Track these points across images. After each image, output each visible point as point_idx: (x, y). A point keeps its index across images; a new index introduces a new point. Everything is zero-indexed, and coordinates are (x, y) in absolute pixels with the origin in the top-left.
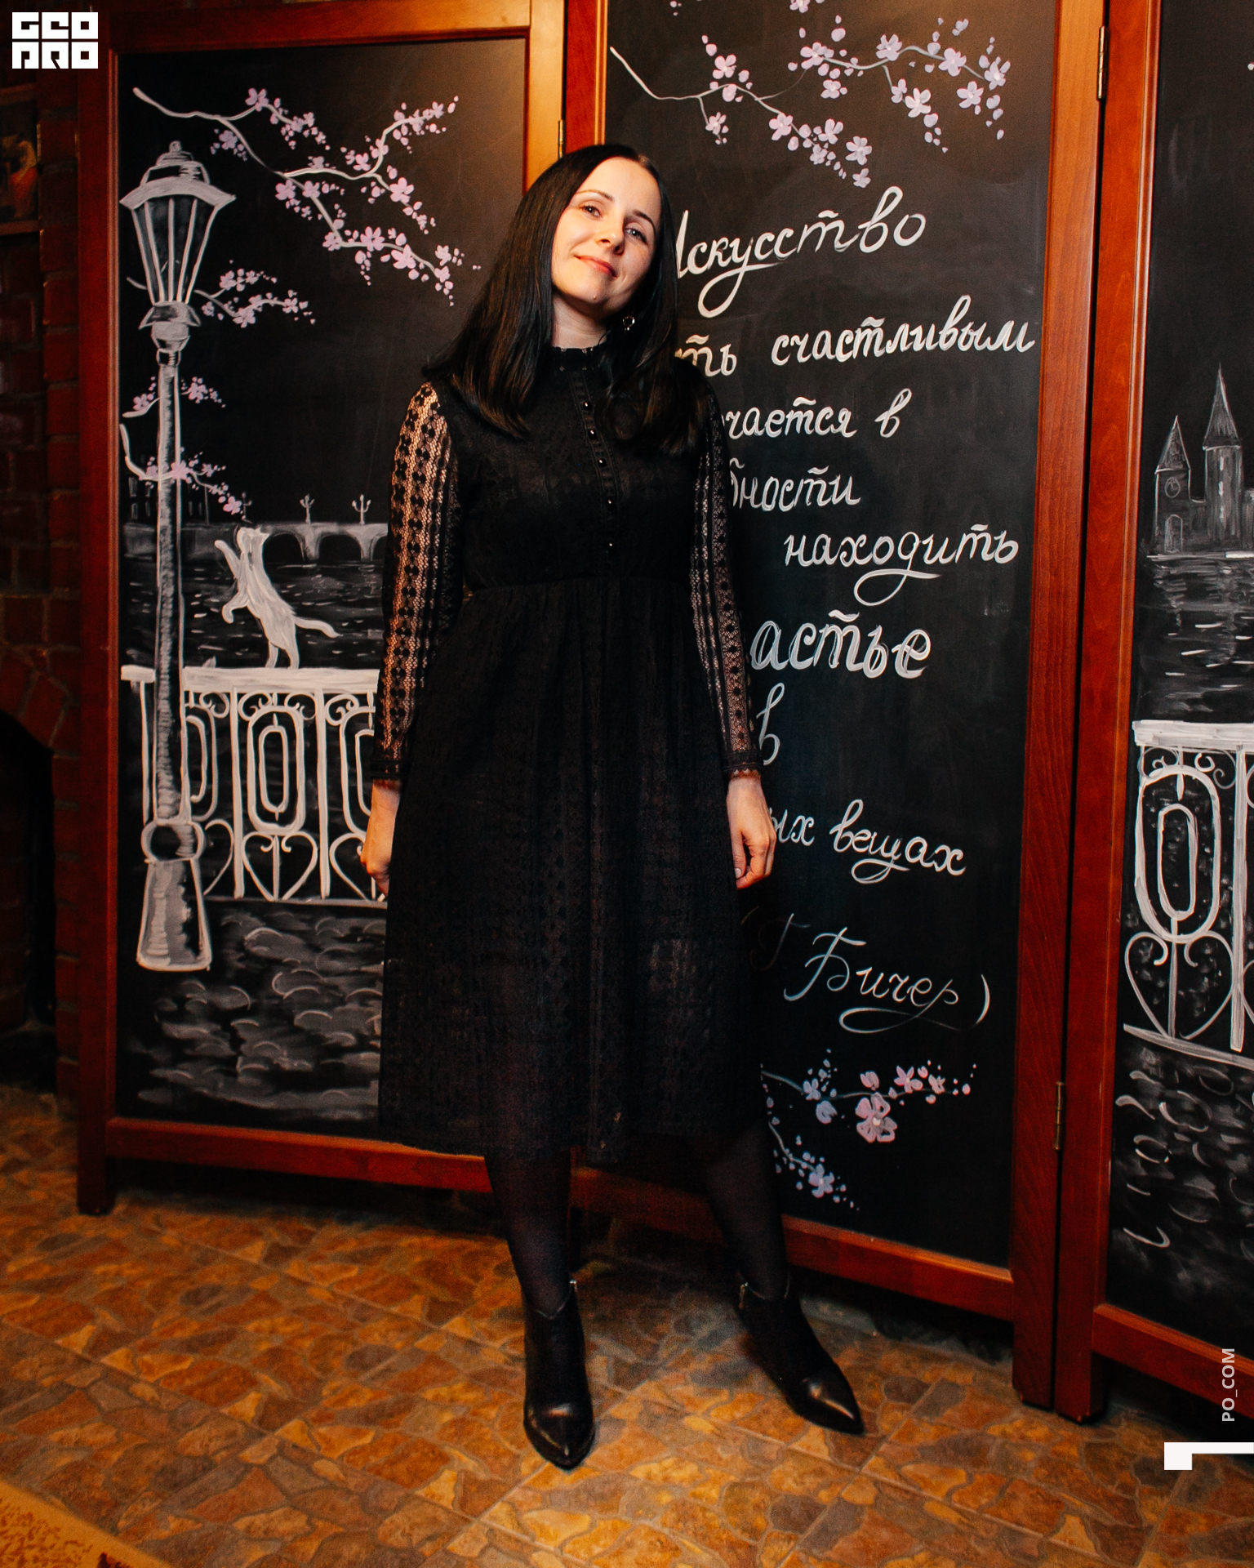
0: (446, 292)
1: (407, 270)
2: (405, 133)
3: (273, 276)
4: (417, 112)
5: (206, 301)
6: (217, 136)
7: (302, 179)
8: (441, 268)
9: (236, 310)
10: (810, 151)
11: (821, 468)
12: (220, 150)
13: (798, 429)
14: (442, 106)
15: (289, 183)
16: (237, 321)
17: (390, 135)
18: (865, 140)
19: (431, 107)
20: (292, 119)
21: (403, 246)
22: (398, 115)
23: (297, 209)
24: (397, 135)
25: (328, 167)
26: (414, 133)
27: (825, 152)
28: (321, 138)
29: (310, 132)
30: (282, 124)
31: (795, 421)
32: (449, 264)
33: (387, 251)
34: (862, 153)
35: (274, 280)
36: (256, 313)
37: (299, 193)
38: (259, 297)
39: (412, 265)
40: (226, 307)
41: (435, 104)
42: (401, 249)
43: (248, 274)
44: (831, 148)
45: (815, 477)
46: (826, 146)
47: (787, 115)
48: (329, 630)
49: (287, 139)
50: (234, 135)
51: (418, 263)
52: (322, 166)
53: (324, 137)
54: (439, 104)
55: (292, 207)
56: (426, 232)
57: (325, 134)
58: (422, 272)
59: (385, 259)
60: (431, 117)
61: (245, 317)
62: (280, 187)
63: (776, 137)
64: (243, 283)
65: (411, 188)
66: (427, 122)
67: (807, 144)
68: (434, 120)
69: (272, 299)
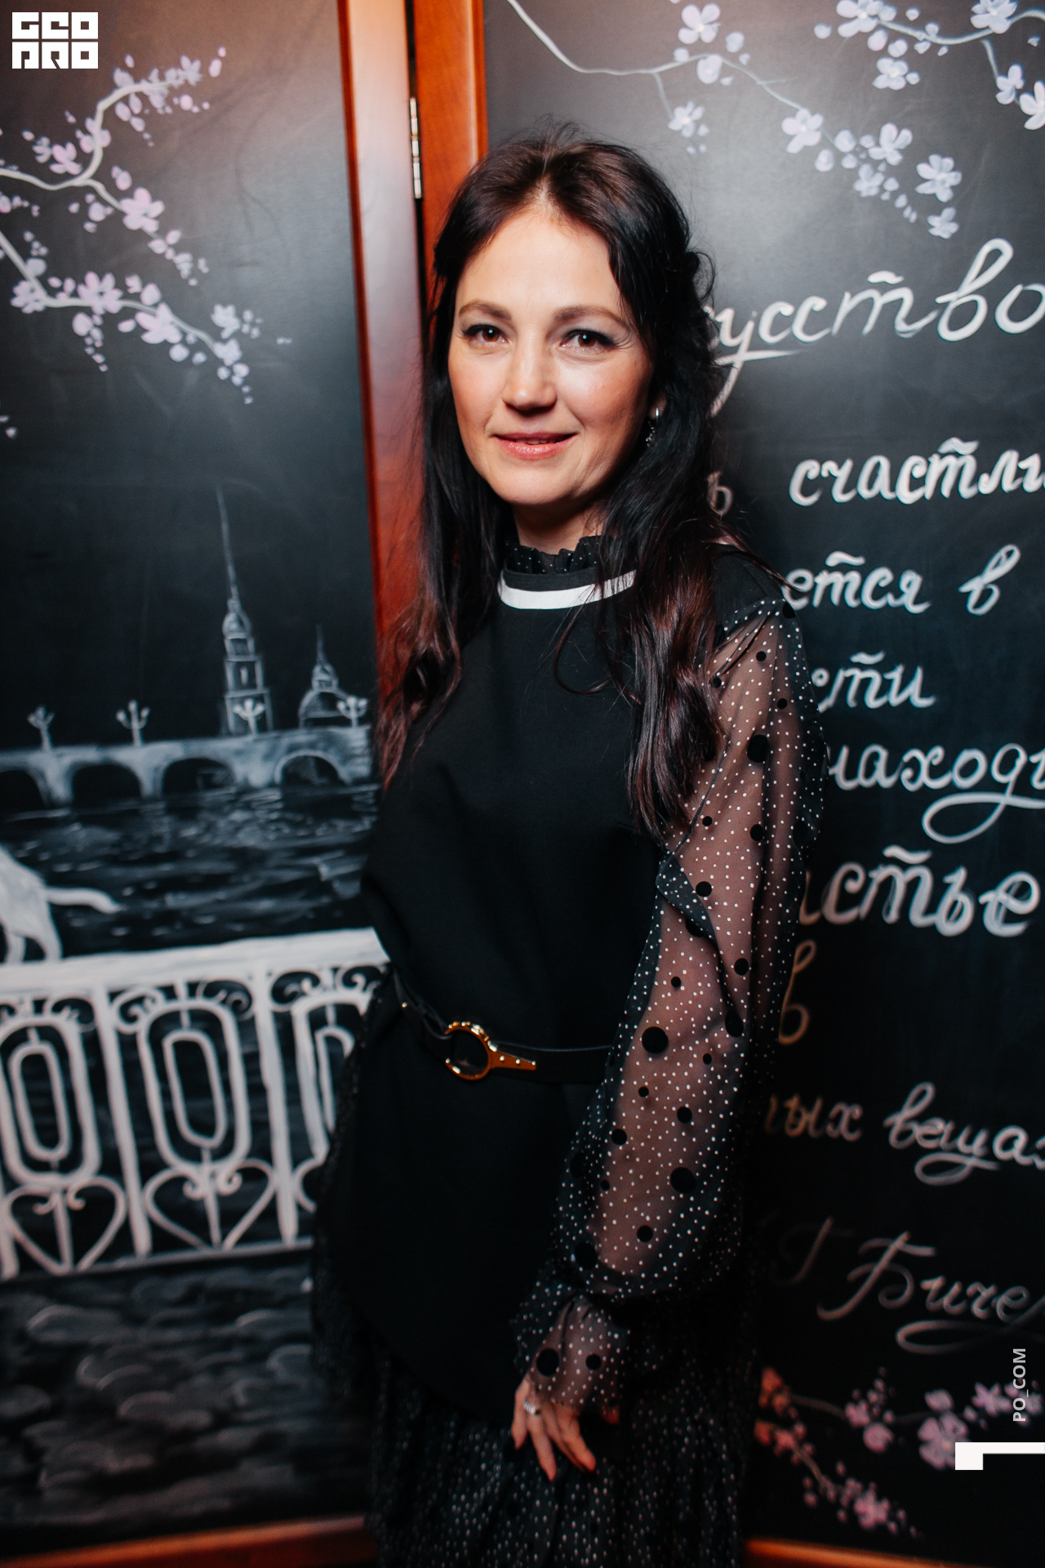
0: (237, 380)
1: (166, 346)
2: (137, 110)
4: (155, 72)
8: (224, 341)
10: (854, 174)
11: (871, 653)
13: (835, 599)
14: (198, 64)
17: (110, 112)
18: (949, 162)
19: (178, 65)
21: (156, 305)
22: (121, 78)
24: (122, 112)
26: (153, 109)
27: (879, 179)
31: (829, 589)
32: (238, 335)
33: (128, 313)
34: (943, 182)
39: (174, 337)
41: (185, 61)
42: (152, 309)
44: (891, 171)
45: (862, 667)
46: (882, 167)
47: (813, 113)
48: (102, 902)
51: (184, 334)
54: (193, 60)
56: (193, 282)
58: (194, 348)
59: (126, 326)
60: (181, 82)
63: (794, 147)
65: (158, 208)
66: (175, 92)
67: (849, 163)
68: (186, 89)
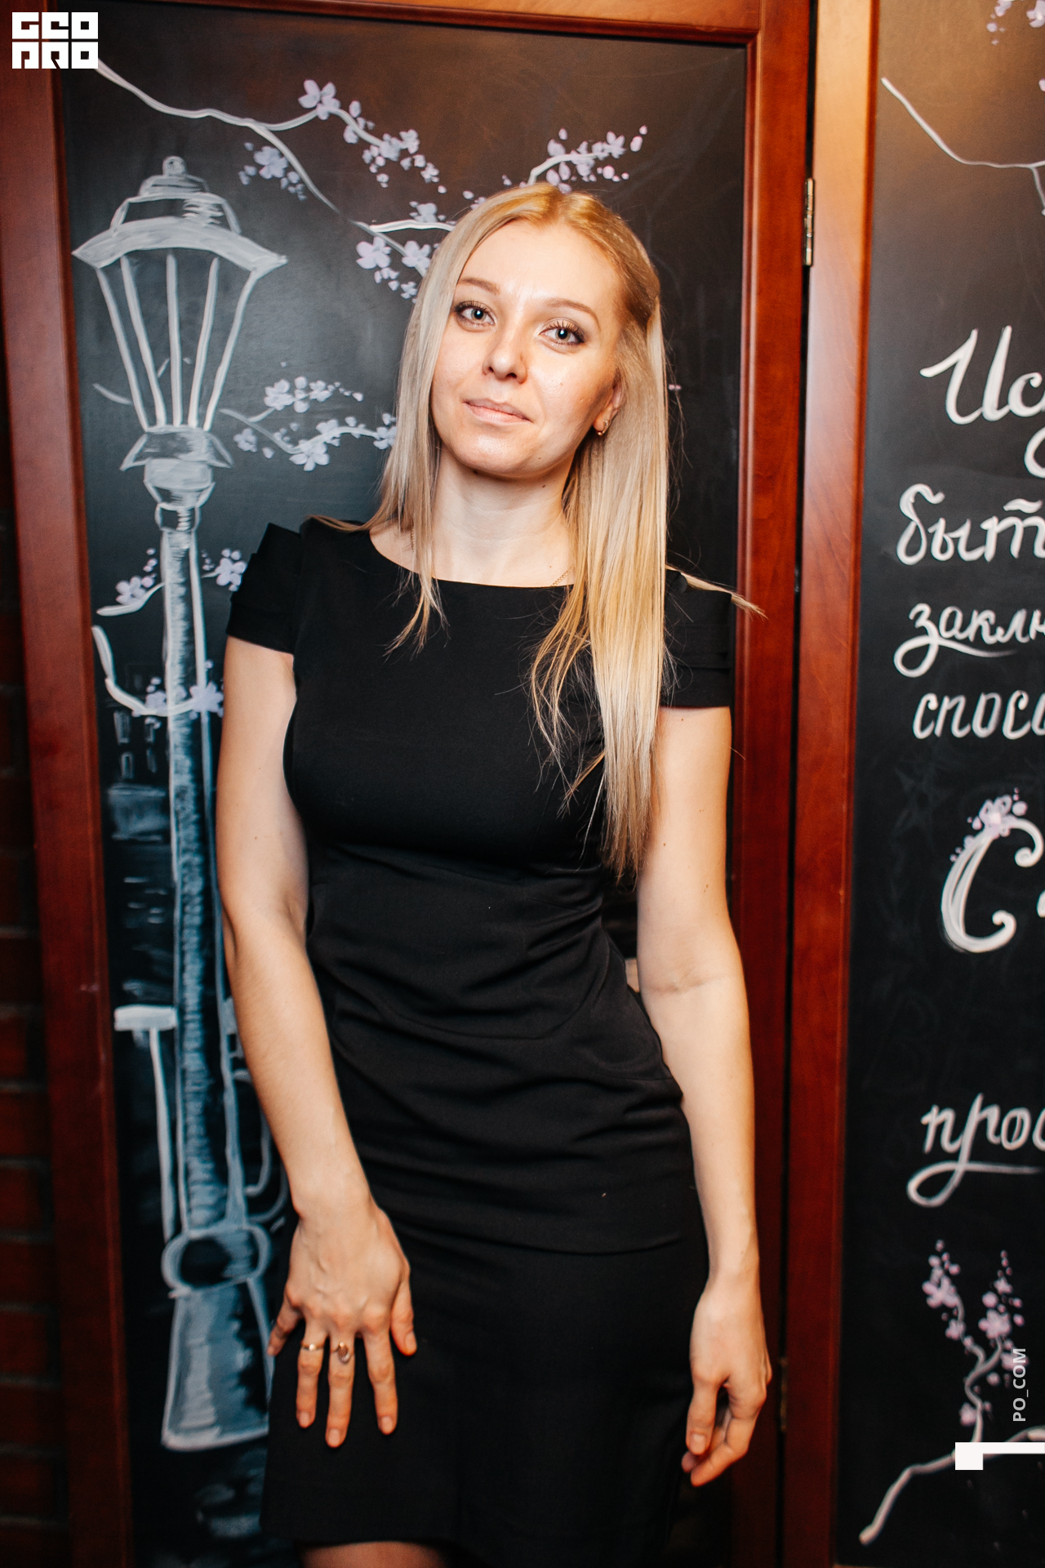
2: (566, 177)
3: (357, 391)
4: (584, 145)
5: (241, 428)
6: (251, 154)
7: (403, 237)
9: (294, 442)
12: (257, 179)
14: (621, 140)
15: (380, 241)
16: (298, 459)
19: (604, 140)
20: (381, 138)
22: (554, 147)
23: (394, 285)
25: (444, 222)
26: (579, 177)
28: (430, 173)
29: (413, 161)
30: (363, 145)
35: (359, 397)
36: (330, 449)
37: (396, 258)
38: (333, 422)
40: (277, 437)
41: (611, 136)
43: (313, 385)
49: (373, 169)
50: (282, 155)
52: (433, 218)
53: (436, 172)
54: (617, 136)
55: (386, 281)
57: (436, 167)
60: (605, 154)
61: (311, 454)
62: (363, 248)
64: (305, 400)
66: (599, 163)
68: (609, 160)
69: (357, 425)
